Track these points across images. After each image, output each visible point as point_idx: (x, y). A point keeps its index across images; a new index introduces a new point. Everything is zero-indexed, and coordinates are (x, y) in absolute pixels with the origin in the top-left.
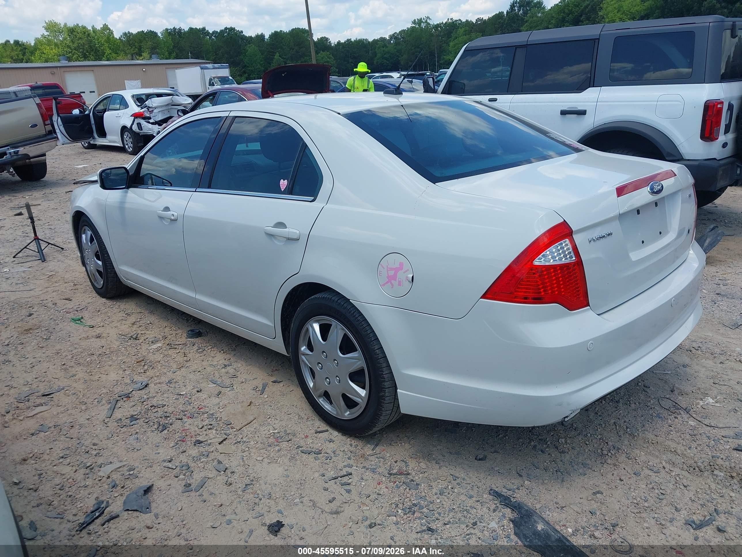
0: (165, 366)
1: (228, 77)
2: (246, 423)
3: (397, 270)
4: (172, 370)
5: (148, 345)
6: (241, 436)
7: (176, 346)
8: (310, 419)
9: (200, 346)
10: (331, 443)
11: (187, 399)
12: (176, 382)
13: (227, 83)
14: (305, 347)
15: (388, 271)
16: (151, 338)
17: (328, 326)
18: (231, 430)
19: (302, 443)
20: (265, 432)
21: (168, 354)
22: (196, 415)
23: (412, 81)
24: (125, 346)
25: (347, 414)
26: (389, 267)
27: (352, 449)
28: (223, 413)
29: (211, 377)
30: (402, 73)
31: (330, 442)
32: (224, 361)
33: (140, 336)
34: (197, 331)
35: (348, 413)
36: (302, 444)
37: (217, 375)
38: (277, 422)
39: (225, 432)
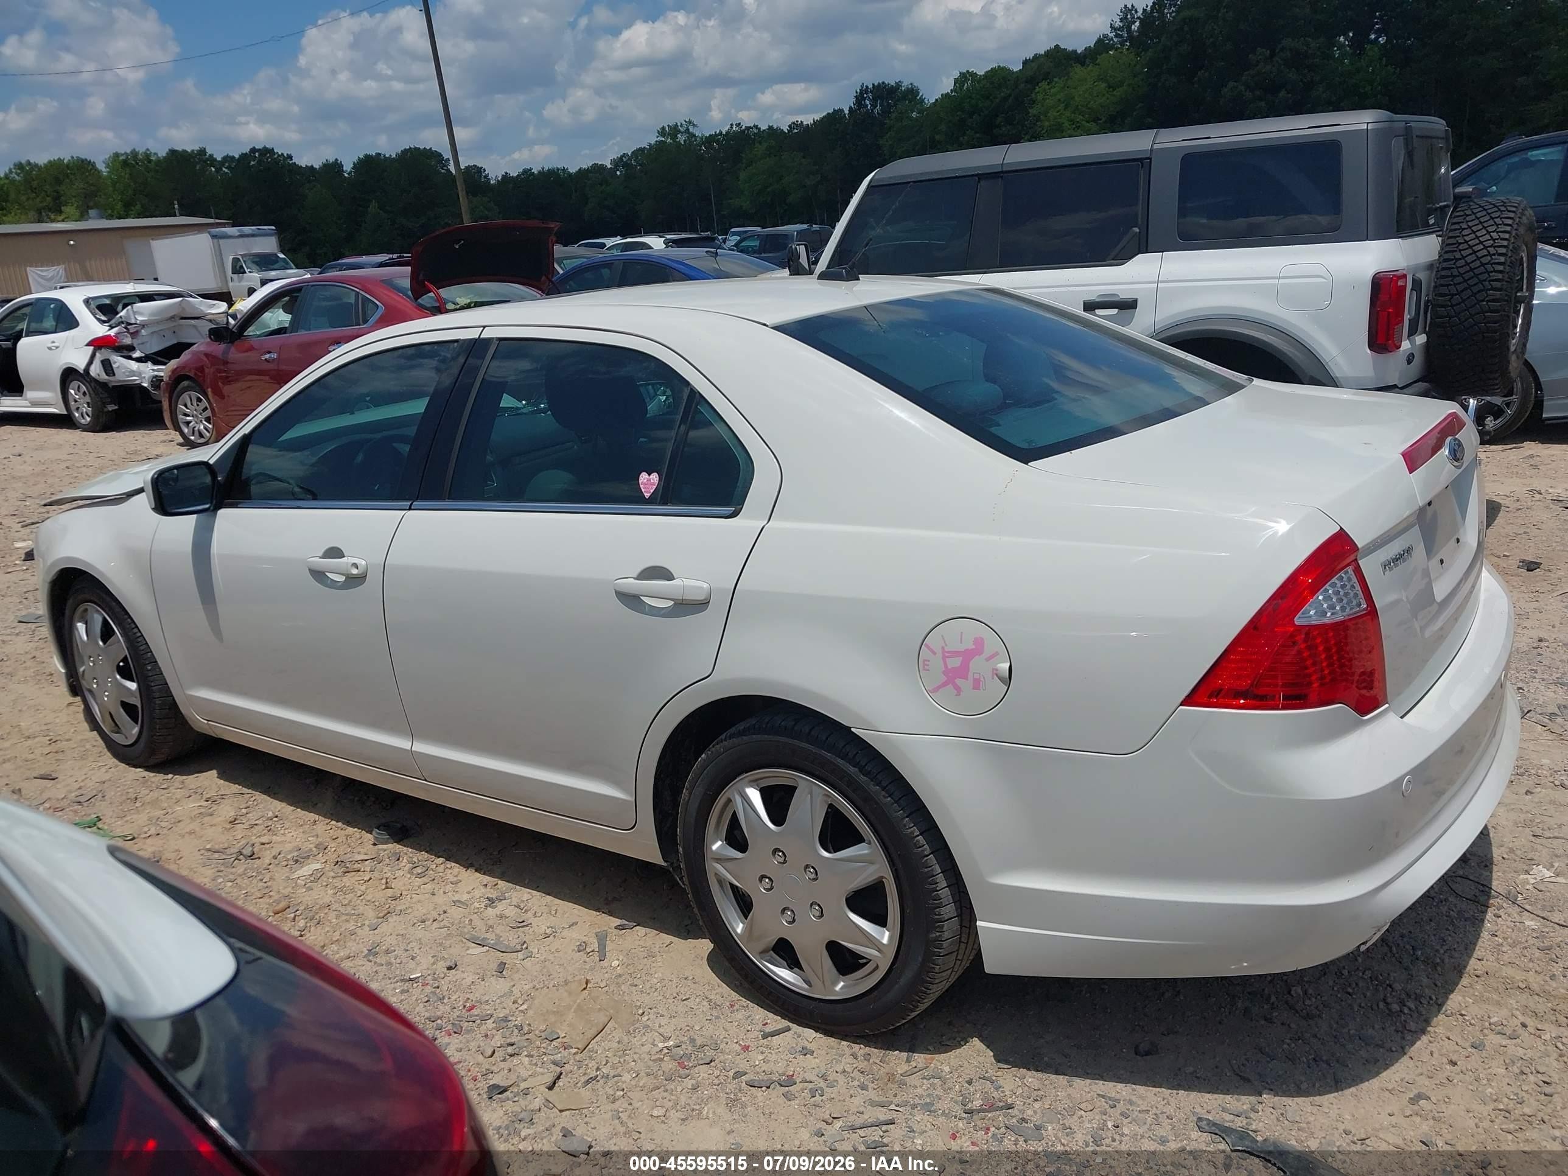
0: (347, 915)
1: (276, 255)
2: (594, 1031)
3: (968, 656)
4: (367, 922)
5: (287, 869)
6: (593, 1064)
7: (356, 866)
8: (737, 1007)
9: (415, 859)
10: (808, 1056)
11: (428, 989)
12: (387, 952)
13: (276, 266)
14: (719, 843)
15: (944, 658)
16: (290, 852)
17: (789, 791)
18: (565, 1053)
19: (743, 1066)
20: (646, 1048)
21: (344, 886)
22: (465, 1025)
23: (717, 253)
24: (232, 877)
25: (840, 988)
26: (946, 649)
27: (862, 1065)
28: (530, 1013)
29: (466, 930)
30: (668, 237)
31: (805, 1055)
32: (483, 890)
33: (261, 850)
34: (399, 825)
35: (842, 984)
36: (741, 1066)
37: (477, 922)
38: (663, 1021)
39: (552, 1057)
